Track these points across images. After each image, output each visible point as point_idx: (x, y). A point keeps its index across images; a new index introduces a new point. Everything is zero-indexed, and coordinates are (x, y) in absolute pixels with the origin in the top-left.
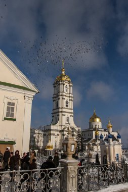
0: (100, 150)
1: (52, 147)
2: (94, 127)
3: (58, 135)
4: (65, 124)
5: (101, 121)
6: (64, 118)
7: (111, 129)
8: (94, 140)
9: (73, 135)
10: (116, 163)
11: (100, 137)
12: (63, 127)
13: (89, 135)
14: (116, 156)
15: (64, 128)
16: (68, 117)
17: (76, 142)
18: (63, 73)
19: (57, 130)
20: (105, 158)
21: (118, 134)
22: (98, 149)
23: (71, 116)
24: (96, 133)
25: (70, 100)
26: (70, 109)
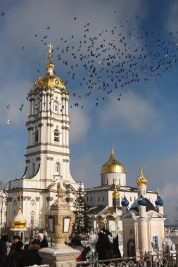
0: (121, 229)
1: (24, 224)
2: (111, 183)
3: (38, 199)
4: (52, 178)
5: (124, 171)
6: (51, 166)
7: (144, 188)
8: (110, 209)
9: (68, 200)
10: (153, 253)
11: (123, 203)
12: (48, 184)
13: (101, 199)
14: (152, 240)
15: (51, 186)
16: (58, 163)
17: (75, 212)
18: (51, 71)
19: (35, 190)
20: (131, 244)
21: (158, 197)
22: (117, 228)
23: (64, 161)
24: (114, 194)
25: (63, 128)
26: (63, 146)
